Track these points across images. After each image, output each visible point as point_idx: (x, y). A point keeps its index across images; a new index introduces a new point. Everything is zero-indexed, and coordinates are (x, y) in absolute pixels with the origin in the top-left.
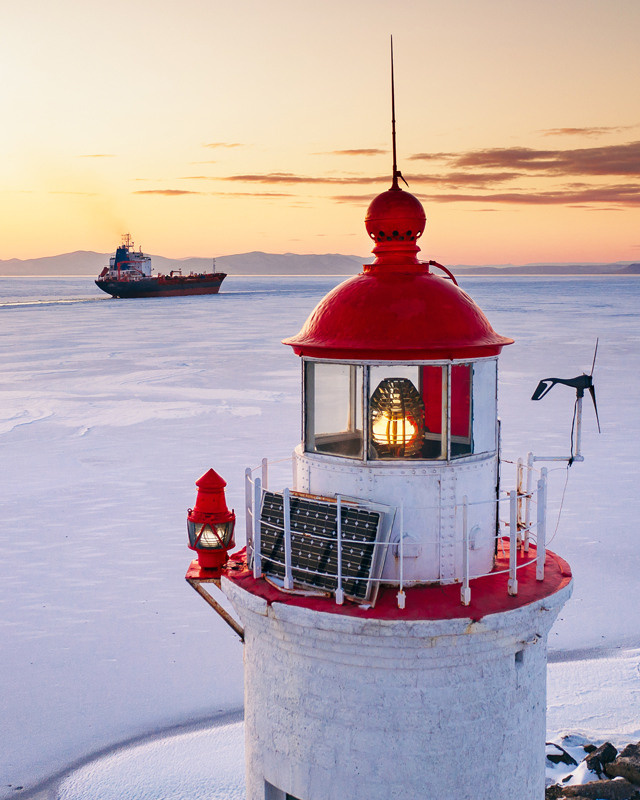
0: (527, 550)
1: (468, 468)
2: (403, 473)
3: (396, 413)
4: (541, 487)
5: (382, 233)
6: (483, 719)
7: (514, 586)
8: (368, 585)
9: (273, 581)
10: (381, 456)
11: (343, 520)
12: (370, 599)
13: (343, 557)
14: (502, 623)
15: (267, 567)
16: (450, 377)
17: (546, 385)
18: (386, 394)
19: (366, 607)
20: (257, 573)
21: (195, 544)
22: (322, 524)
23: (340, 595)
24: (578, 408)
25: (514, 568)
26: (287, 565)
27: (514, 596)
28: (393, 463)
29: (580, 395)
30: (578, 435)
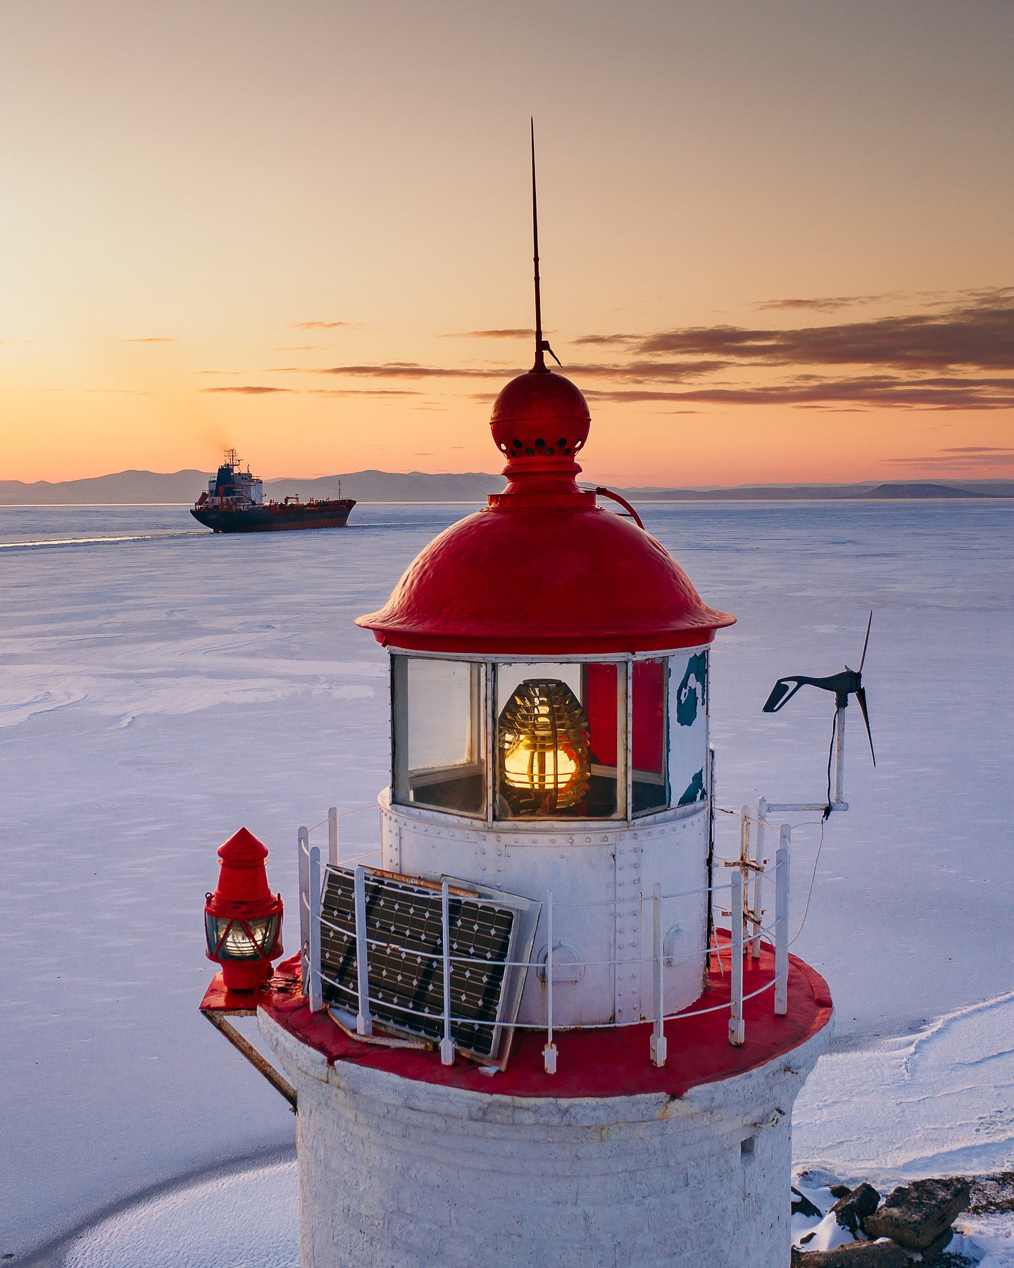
0: (757, 955)
1: (662, 832)
2: (553, 841)
3: (543, 738)
4: (782, 859)
5: (517, 443)
6: (688, 1254)
7: (738, 1030)
8: (494, 1033)
9: (340, 1017)
10: (516, 813)
11: (452, 921)
12: (499, 1058)
13: (453, 982)
14: (719, 1098)
15: (330, 993)
16: (630, 682)
17: (786, 688)
18: (527, 709)
19: (491, 1070)
20: (315, 1002)
21: (217, 952)
22: (421, 925)
23: (447, 1049)
24: (838, 725)
25: (738, 998)
26: (362, 994)
27: (739, 1046)
28: (537, 825)
29: (842, 703)
30: (840, 768)
